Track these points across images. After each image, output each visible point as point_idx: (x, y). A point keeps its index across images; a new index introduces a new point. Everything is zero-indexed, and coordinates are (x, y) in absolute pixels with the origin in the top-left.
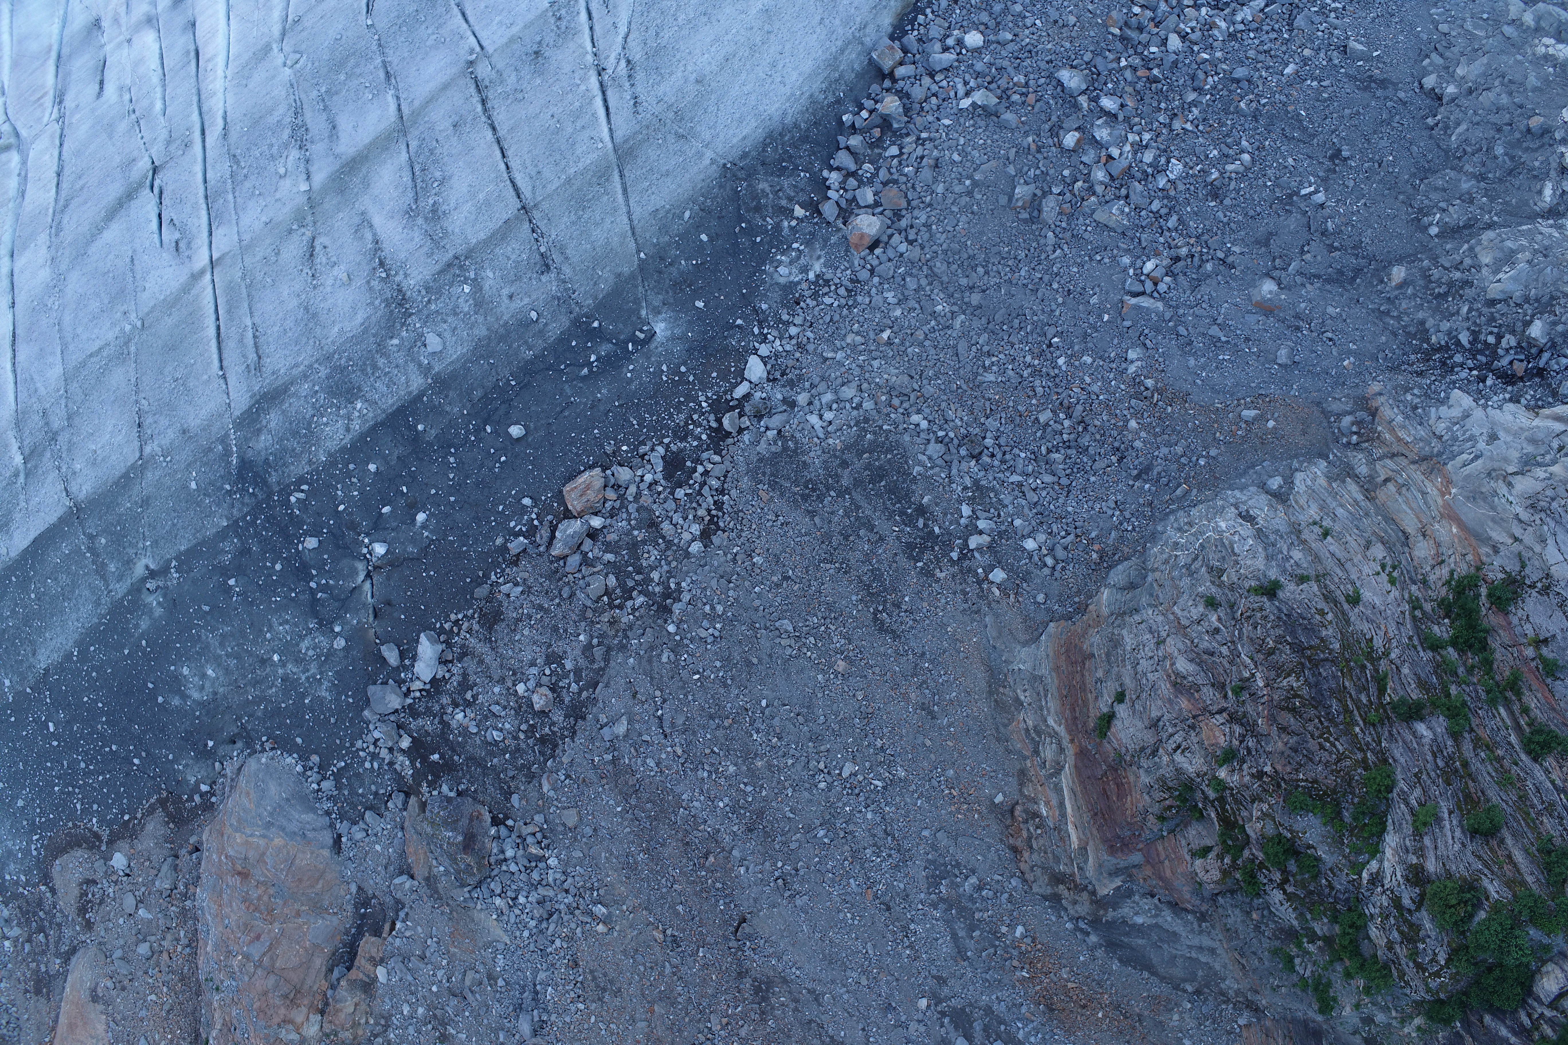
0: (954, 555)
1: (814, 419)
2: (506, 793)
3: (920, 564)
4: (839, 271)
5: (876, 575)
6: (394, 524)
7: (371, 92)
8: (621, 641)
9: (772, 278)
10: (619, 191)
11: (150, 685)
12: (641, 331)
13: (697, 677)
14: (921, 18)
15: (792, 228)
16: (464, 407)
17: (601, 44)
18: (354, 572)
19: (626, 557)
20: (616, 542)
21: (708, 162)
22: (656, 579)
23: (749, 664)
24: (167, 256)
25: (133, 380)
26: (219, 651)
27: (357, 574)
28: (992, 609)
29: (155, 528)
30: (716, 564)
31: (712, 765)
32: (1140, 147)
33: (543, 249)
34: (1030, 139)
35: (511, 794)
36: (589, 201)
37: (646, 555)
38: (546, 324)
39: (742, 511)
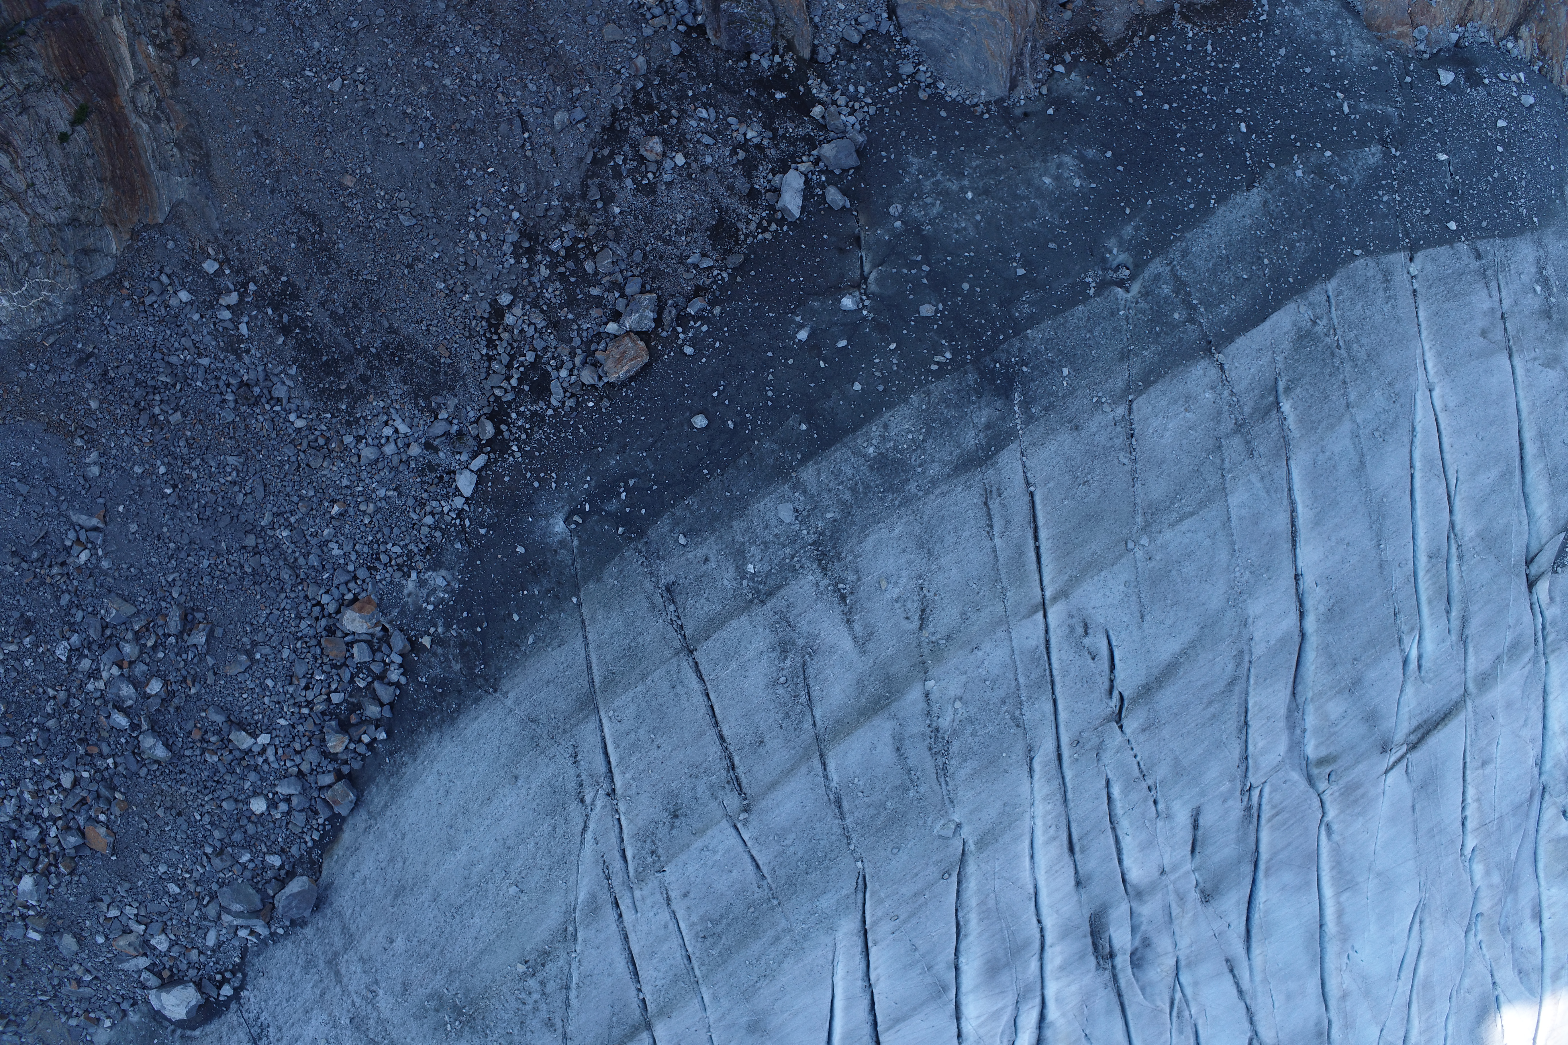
0: (252, 287)
1: (403, 428)
2: (690, 57)
3: (284, 279)
4: (388, 579)
5: (324, 269)
6: (834, 329)
7: (857, 786)
8: (573, 204)
9: (453, 575)
10: (594, 666)
11: (1120, 168)
12: (577, 523)
13: (490, 170)
14: (316, 837)
15: (435, 626)
16: (758, 448)
17: (610, 822)
18: (879, 281)
19: (578, 291)
20: (591, 307)
21: (510, 695)
22: (543, 268)
23: (439, 183)
24: (1099, 618)
25: (1138, 485)
26: (1038, 202)
27: (877, 280)
28: (213, 235)
29: (1114, 329)
30: (482, 282)
31: (469, 86)
32: (94, 674)
33: (672, 608)
34: (193, 691)
35: (681, 55)
36: (625, 656)
37: (558, 293)
38: (671, 531)
39: (467, 338)
